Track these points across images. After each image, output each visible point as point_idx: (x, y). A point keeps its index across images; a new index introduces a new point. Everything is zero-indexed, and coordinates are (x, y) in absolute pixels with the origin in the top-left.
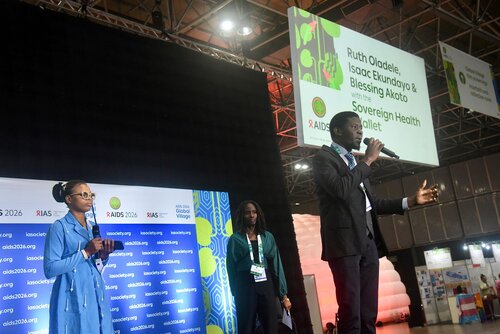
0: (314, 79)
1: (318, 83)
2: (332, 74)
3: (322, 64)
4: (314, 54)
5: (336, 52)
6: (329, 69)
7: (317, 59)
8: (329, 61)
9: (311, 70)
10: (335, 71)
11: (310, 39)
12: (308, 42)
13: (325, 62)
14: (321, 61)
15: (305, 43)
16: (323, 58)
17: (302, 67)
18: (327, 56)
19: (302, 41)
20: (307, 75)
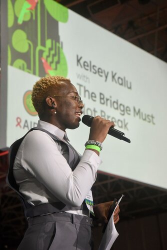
0: (29, 67)
1: (34, 73)
2: (53, 66)
3: (41, 52)
4: (32, 37)
5: (61, 39)
6: (50, 59)
7: (35, 46)
8: (51, 49)
9: (25, 57)
10: (58, 62)
11: (28, 18)
12: (24, 23)
13: (46, 50)
14: (39, 47)
15: (20, 22)
16: (43, 44)
17: (13, 50)
18: (49, 43)
19: (16, 18)
20: (20, 62)
